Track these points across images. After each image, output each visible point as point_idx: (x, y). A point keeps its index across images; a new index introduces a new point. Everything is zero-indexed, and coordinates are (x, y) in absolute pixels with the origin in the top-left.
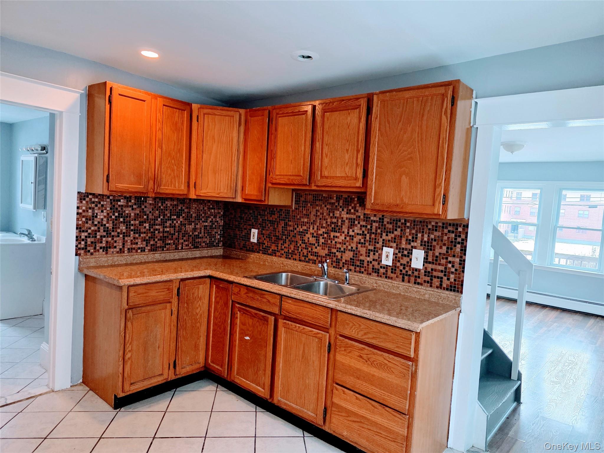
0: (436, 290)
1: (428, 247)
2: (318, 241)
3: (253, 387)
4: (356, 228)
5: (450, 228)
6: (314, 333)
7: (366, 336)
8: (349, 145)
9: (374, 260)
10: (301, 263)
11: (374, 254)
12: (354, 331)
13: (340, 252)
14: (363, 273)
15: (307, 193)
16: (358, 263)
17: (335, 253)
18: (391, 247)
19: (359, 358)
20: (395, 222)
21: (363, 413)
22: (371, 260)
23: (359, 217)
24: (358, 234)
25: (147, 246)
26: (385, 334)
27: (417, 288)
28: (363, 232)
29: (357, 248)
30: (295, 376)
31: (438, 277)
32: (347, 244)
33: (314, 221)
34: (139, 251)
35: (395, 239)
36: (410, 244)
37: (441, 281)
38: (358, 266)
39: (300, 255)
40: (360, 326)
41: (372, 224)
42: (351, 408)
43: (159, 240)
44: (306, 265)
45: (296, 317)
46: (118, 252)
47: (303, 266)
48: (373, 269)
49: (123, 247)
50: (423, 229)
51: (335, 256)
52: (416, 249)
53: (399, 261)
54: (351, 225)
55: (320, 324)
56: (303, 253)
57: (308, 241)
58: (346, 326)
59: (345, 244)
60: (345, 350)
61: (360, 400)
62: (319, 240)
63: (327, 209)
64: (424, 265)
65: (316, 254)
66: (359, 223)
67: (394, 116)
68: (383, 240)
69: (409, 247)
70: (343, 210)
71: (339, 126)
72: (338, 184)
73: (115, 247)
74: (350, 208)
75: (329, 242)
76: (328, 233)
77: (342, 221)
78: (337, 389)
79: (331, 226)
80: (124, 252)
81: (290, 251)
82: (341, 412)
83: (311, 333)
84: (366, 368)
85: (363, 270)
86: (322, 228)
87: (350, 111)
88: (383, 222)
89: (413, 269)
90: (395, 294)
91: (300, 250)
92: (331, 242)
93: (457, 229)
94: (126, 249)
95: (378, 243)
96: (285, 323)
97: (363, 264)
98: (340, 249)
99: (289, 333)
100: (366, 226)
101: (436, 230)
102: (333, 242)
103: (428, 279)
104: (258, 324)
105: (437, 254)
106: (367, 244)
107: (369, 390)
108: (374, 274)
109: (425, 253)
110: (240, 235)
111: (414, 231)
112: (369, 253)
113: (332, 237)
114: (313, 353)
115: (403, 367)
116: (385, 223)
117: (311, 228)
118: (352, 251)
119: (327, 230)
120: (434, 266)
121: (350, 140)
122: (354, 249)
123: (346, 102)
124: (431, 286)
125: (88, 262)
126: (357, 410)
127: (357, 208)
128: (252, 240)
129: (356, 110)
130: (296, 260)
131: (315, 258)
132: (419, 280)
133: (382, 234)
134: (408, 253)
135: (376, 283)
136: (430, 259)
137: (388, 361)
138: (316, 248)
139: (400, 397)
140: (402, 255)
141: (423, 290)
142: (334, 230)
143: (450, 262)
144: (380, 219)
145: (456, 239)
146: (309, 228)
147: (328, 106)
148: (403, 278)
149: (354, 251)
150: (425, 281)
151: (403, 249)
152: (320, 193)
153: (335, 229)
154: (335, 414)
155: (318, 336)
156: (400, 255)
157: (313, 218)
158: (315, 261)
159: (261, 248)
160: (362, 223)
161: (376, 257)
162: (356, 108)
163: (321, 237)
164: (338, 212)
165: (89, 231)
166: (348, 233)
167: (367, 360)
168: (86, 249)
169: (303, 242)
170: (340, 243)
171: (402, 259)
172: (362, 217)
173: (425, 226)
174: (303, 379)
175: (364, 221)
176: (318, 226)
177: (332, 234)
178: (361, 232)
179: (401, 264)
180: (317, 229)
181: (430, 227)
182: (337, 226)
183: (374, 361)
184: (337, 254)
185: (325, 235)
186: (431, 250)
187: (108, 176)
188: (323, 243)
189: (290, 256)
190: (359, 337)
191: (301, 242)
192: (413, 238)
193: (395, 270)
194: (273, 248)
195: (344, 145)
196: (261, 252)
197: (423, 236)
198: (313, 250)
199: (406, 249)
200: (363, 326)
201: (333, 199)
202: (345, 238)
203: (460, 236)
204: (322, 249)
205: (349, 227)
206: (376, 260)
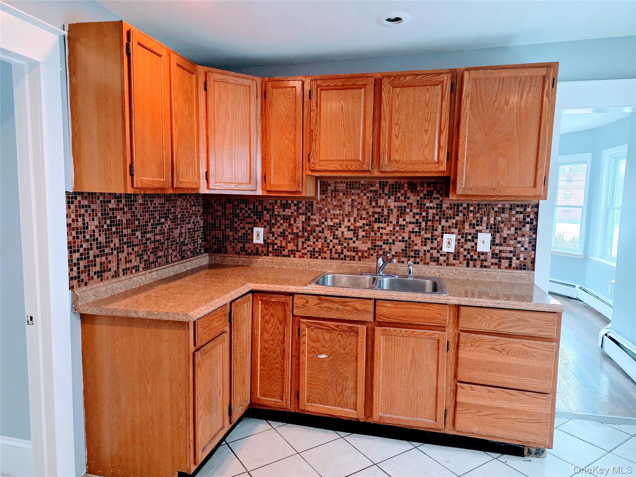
0: (506, 270)
1: (494, 229)
2: (356, 234)
3: (338, 411)
4: (407, 216)
5: (518, 209)
6: (428, 334)
7: (501, 327)
8: (429, 125)
9: (432, 248)
10: (335, 261)
11: (432, 242)
12: (484, 324)
13: (387, 244)
14: (418, 263)
15: (337, 180)
16: (412, 254)
17: (381, 246)
18: (453, 233)
19: (490, 350)
20: (456, 207)
21: (498, 404)
22: (429, 249)
23: (412, 204)
24: (410, 223)
25: (141, 262)
26: (524, 320)
27: (486, 271)
28: (417, 220)
29: (410, 238)
30: (402, 385)
31: (507, 258)
32: (397, 235)
33: (349, 212)
34: (134, 271)
35: (456, 224)
36: (474, 228)
37: (511, 262)
38: (412, 257)
39: (331, 253)
40: (492, 317)
41: (427, 211)
42: (483, 402)
43: (151, 253)
44: (343, 263)
45: (400, 321)
46: (113, 277)
47: (340, 264)
48: (431, 258)
49: (118, 268)
50: (489, 212)
51: (381, 249)
52: (481, 232)
53: (462, 247)
54: (401, 213)
55: (435, 323)
56: (336, 250)
57: (343, 236)
58: (473, 321)
59: (393, 235)
60: (472, 345)
61: (494, 393)
62: (358, 233)
63: (368, 197)
64: (491, 248)
65: (355, 250)
66: (411, 211)
67: (489, 95)
68: (443, 227)
69: (473, 231)
70: (389, 198)
71: (413, 104)
72: (414, 168)
73: (110, 270)
74: (399, 195)
75: (372, 234)
76: (370, 225)
77: (389, 210)
78: (462, 388)
79: (373, 216)
80: (119, 275)
81: (317, 249)
82: (470, 410)
83: (423, 335)
84: (499, 359)
85: (418, 260)
86: (361, 219)
87: (428, 87)
88: (441, 208)
89: (479, 253)
90: (463, 281)
91: (331, 247)
92: (376, 234)
93: (525, 210)
94: (121, 271)
95: (436, 230)
96: (385, 330)
97: (418, 254)
98: (388, 240)
99: (390, 341)
100: (421, 214)
101: (503, 212)
102: (378, 234)
103: (496, 261)
104: (340, 337)
105: (505, 235)
106: (423, 232)
107: (505, 380)
108: (432, 263)
109: (491, 235)
110: (234, 236)
111: (478, 215)
112: (426, 242)
113: (376, 228)
114: (427, 355)
115: (546, 349)
116: (444, 208)
117: (346, 221)
118: (403, 241)
119: (368, 221)
120: (501, 248)
121: (430, 120)
122: (405, 239)
123: (423, 77)
124: (499, 268)
125: (86, 297)
126: (490, 403)
127: (409, 195)
128: (255, 241)
129: (436, 87)
130: (325, 258)
131: (354, 254)
132: (485, 264)
133: (440, 221)
134: (473, 237)
135: (439, 272)
136: (497, 241)
137: (528, 346)
138: (354, 242)
139: (544, 378)
140: (466, 240)
141: (494, 273)
142: (378, 221)
143: (519, 242)
144: (437, 205)
145: (524, 219)
146: (344, 221)
147: (398, 80)
148: (468, 263)
149: (406, 241)
150: (492, 264)
151: (466, 234)
152: (357, 180)
153: (379, 219)
154: (460, 413)
155: (434, 336)
156: (463, 240)
157: (347, 209)
158: (354, 257)
159: (271, 249)
160: (415, 211)
161: (435, 245)
162: (437, 85)
163: (360, 230)
164: (383, 201)
165: (81, 250)
166: (397, 223)
167: (501, 350)
168: (79, 277)
169: (335, 237)
170: (387, 234)
171: (466, 244)
172: (415, 204)
173: (491, 209)
174: (413, 386)
175: (418, 208)
176: (355, 218)
177: (376, 226)
178: (415, 221)
179: (465, 250)
180: (355, 221)
181: (496, 209)
182: (382, 216)
183: (511, 350)
184: (384, 246)
185: (367, 228)
186: (498, 232)
187: (131, 167)
188: (363, 236)
189: (317, 255)
190: (491, 329)
191: (331, 238)
192: (478, 221)
193: (459, 256)
194: (289, 248)
195: (422, 125)
196: (271, 255)
197: (489, 219)
198: (350, 245)
199: (470, 234)
200: (495, 317)
201: (375, 186)
202: (394, 229)
203: (529, 216)
204: (363, 243)
205: (398, 216)
206: (435, 249)
